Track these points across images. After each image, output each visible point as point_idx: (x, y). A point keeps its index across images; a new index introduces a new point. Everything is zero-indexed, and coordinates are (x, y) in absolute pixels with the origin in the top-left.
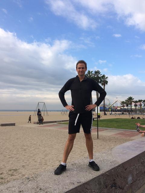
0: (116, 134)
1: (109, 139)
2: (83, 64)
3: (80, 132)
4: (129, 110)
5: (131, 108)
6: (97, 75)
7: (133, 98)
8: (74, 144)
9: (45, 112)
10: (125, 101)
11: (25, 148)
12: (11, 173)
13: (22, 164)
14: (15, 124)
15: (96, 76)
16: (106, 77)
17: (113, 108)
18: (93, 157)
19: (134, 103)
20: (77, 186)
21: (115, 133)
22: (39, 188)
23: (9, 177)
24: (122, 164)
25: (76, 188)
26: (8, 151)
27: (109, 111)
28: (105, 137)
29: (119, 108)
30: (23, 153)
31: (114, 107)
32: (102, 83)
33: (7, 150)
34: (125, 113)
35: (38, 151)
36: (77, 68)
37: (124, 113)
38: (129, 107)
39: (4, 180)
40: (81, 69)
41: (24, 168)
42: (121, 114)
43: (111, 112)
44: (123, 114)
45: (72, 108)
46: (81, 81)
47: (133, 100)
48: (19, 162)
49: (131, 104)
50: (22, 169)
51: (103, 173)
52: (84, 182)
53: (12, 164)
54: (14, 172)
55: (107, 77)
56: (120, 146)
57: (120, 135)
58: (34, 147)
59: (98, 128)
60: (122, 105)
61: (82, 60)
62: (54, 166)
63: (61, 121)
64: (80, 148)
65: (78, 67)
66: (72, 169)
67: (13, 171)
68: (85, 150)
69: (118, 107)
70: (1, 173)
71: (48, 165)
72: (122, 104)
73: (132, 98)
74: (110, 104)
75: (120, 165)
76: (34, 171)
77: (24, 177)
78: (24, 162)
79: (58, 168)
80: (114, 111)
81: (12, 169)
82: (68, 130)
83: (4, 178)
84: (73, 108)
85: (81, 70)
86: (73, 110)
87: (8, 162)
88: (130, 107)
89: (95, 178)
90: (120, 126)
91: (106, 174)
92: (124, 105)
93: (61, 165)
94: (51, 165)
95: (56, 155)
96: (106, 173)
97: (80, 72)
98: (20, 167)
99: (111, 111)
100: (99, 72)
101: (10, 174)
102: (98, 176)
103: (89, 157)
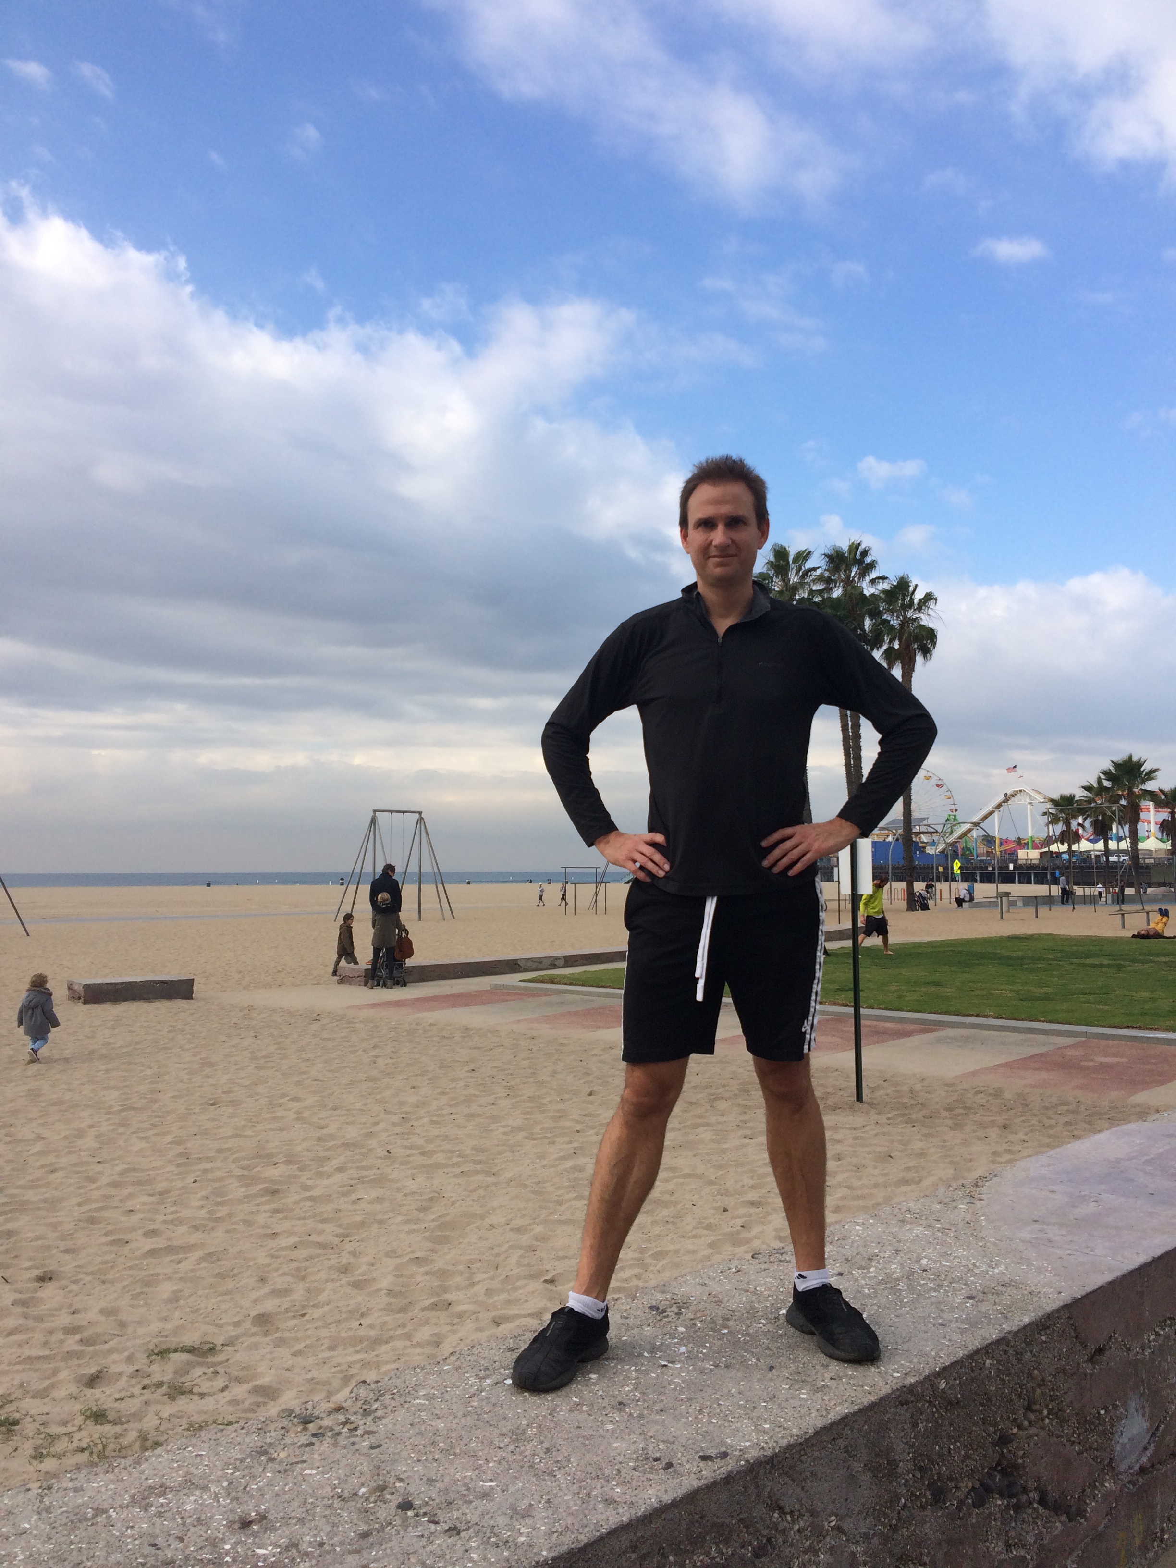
0: (1008, 1065)
1: (950, 1109)
2: (738, 489)
3: (717, 1047)
4: (1114, 866)
5: (1134, 852)
6: (848, 582)
7: (1146, 767)
8: (667, 1143)
9: (429, 889)
10: (1079, 794)
11: (272, 1173)
12: (166, 1379)
13: (255, 1301)
14: (191, 982)
15: (837, 593)
16: (919, 595)
17: (983, 849)
18: (828, 1249)
19: (1159, 804)
20: (696, 1484)
21: (1002, 1060)
22: (396, 1500)
23: (153, 1408)
24: (1066, 1306)
25: (691, 1497)
26: (140, 1201)
27: (949, 877)
28: (918, 1087)
29: (1032, 855)
30: (261, 1219)
31: (989, 840)
32: (890, 650)
33: (131, 1196)
34: (1079, 891)
35: (379, 1200)
36: (684, 522)
37: (1072, 893)
38: (1112, 845)
39: (118, 1429)
40: (721, 528)
41: (266, 1334)
42: (1049, 900)
43: (961, 888)
44: (1067, 896)
45: (648, 850)
46: (722, 625)
47: (1150, 786)
48: (230, 1285)
49: (1132, 816)
50: (255, 1347)
51: (912, 1380)
52: (753, 1454)
53: (175, 1299)
54: (190, 1365)
55: (929, 597)
56: (1043, 1159)
57: (1044, 1075)
58: (340, 1169)
59: (857, 1017)
60: (1059, 828)
61: (728, 459)
62: (507, 1319)
63: (553, 962)
64: (712, 1174)
65: (694, 516)
66: (653, 1349)
67: (184, 1356)
68: (752, 1196)
69: (1021, 843)
70: (93, 1370)
71: (460, 1315)
72: (1054, 820)
73: (1139, 764)
74: (952, 821)
75: (1049, 1316)
76: (347, 1357)
77: (273, 1409)
78: (266, 1289)
79: (540, 1339)
80: (987, 878)
81: (173, 1341)
82: (616, 1035)
83: (111, 1416)
84: (657, 857)
85: (718, 536)
86: (661, 867)
87: (147, 1284)
88: (1124, 845)
89: (844, 1421)
90: (1047, 998)
91: (934, 1387)
92: (1074, 824)
93: (565, 1315)
94: (486, 1317)
95: (518, 1230)
96: (930, 1380)
97: (713, 551)
98: (237, 1324)
99: (968, 876)
100: (865, 553)
101: (160, 1384)
102: (872, 1406)
103: (790, 1248)
